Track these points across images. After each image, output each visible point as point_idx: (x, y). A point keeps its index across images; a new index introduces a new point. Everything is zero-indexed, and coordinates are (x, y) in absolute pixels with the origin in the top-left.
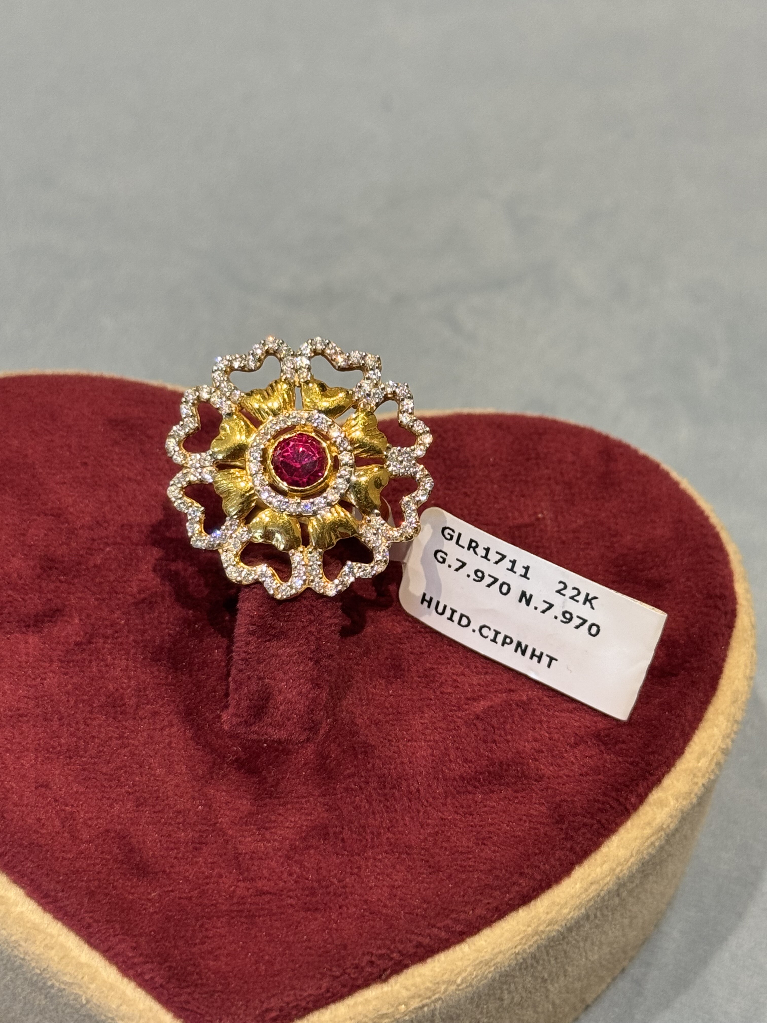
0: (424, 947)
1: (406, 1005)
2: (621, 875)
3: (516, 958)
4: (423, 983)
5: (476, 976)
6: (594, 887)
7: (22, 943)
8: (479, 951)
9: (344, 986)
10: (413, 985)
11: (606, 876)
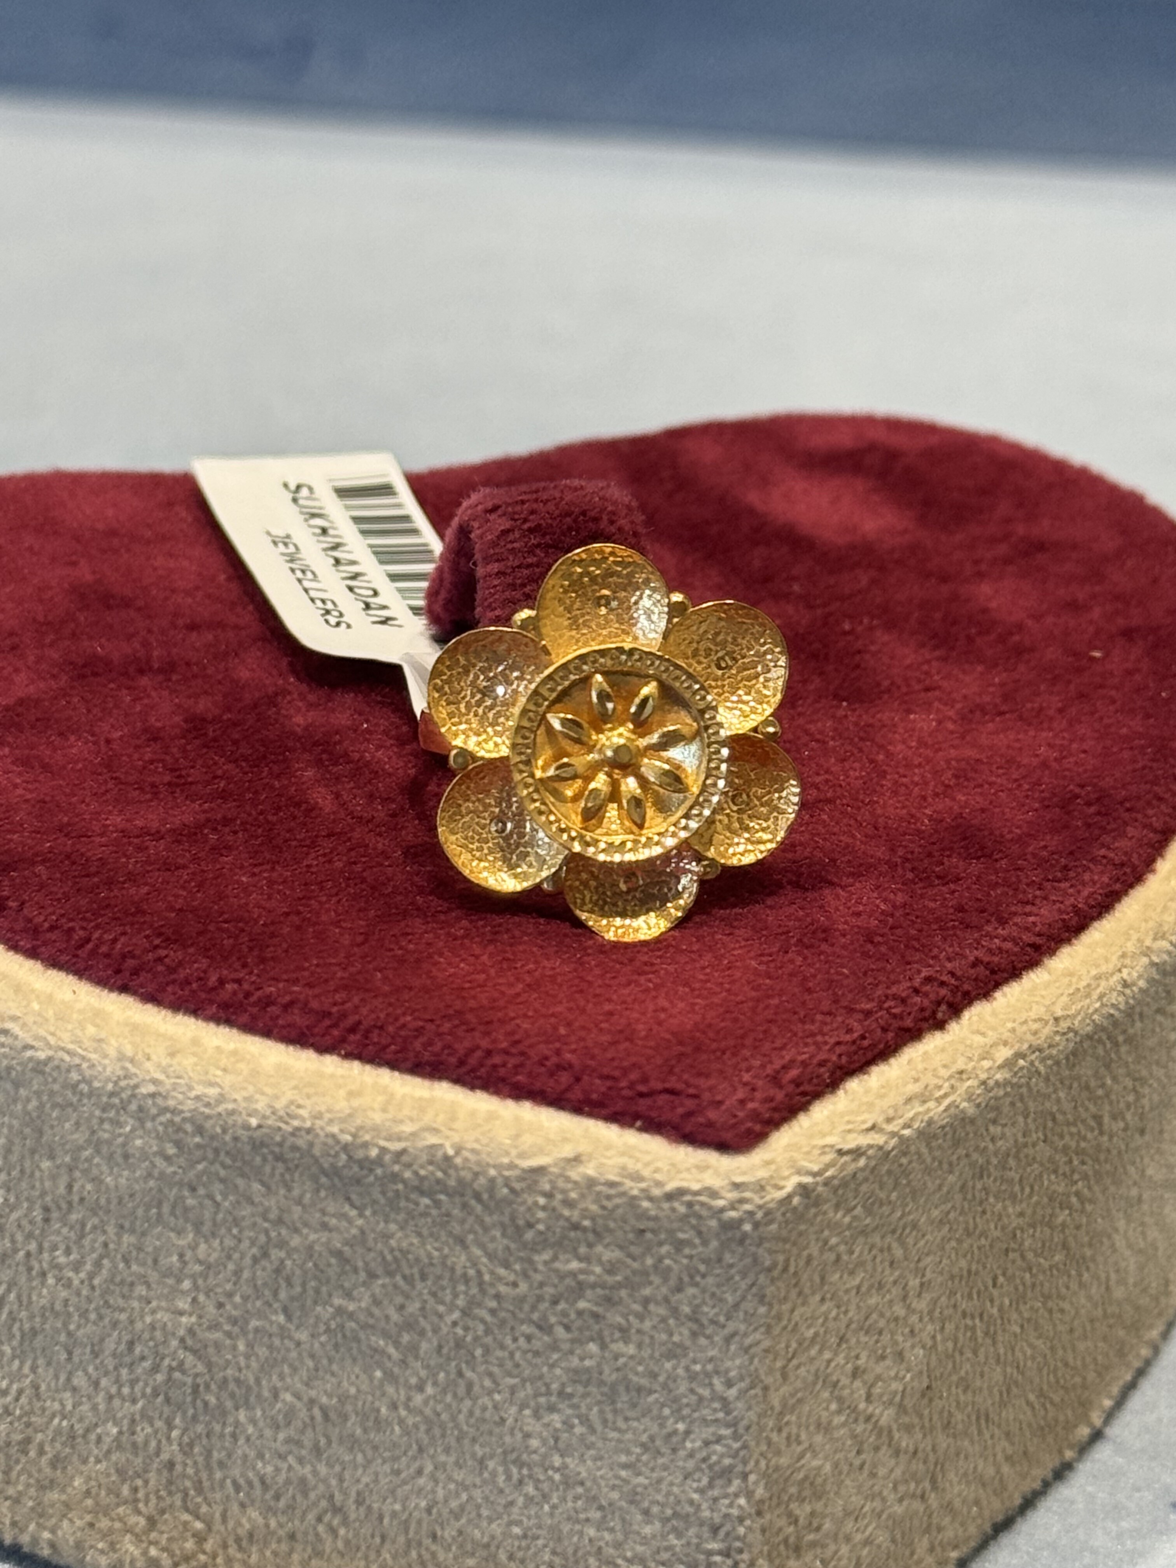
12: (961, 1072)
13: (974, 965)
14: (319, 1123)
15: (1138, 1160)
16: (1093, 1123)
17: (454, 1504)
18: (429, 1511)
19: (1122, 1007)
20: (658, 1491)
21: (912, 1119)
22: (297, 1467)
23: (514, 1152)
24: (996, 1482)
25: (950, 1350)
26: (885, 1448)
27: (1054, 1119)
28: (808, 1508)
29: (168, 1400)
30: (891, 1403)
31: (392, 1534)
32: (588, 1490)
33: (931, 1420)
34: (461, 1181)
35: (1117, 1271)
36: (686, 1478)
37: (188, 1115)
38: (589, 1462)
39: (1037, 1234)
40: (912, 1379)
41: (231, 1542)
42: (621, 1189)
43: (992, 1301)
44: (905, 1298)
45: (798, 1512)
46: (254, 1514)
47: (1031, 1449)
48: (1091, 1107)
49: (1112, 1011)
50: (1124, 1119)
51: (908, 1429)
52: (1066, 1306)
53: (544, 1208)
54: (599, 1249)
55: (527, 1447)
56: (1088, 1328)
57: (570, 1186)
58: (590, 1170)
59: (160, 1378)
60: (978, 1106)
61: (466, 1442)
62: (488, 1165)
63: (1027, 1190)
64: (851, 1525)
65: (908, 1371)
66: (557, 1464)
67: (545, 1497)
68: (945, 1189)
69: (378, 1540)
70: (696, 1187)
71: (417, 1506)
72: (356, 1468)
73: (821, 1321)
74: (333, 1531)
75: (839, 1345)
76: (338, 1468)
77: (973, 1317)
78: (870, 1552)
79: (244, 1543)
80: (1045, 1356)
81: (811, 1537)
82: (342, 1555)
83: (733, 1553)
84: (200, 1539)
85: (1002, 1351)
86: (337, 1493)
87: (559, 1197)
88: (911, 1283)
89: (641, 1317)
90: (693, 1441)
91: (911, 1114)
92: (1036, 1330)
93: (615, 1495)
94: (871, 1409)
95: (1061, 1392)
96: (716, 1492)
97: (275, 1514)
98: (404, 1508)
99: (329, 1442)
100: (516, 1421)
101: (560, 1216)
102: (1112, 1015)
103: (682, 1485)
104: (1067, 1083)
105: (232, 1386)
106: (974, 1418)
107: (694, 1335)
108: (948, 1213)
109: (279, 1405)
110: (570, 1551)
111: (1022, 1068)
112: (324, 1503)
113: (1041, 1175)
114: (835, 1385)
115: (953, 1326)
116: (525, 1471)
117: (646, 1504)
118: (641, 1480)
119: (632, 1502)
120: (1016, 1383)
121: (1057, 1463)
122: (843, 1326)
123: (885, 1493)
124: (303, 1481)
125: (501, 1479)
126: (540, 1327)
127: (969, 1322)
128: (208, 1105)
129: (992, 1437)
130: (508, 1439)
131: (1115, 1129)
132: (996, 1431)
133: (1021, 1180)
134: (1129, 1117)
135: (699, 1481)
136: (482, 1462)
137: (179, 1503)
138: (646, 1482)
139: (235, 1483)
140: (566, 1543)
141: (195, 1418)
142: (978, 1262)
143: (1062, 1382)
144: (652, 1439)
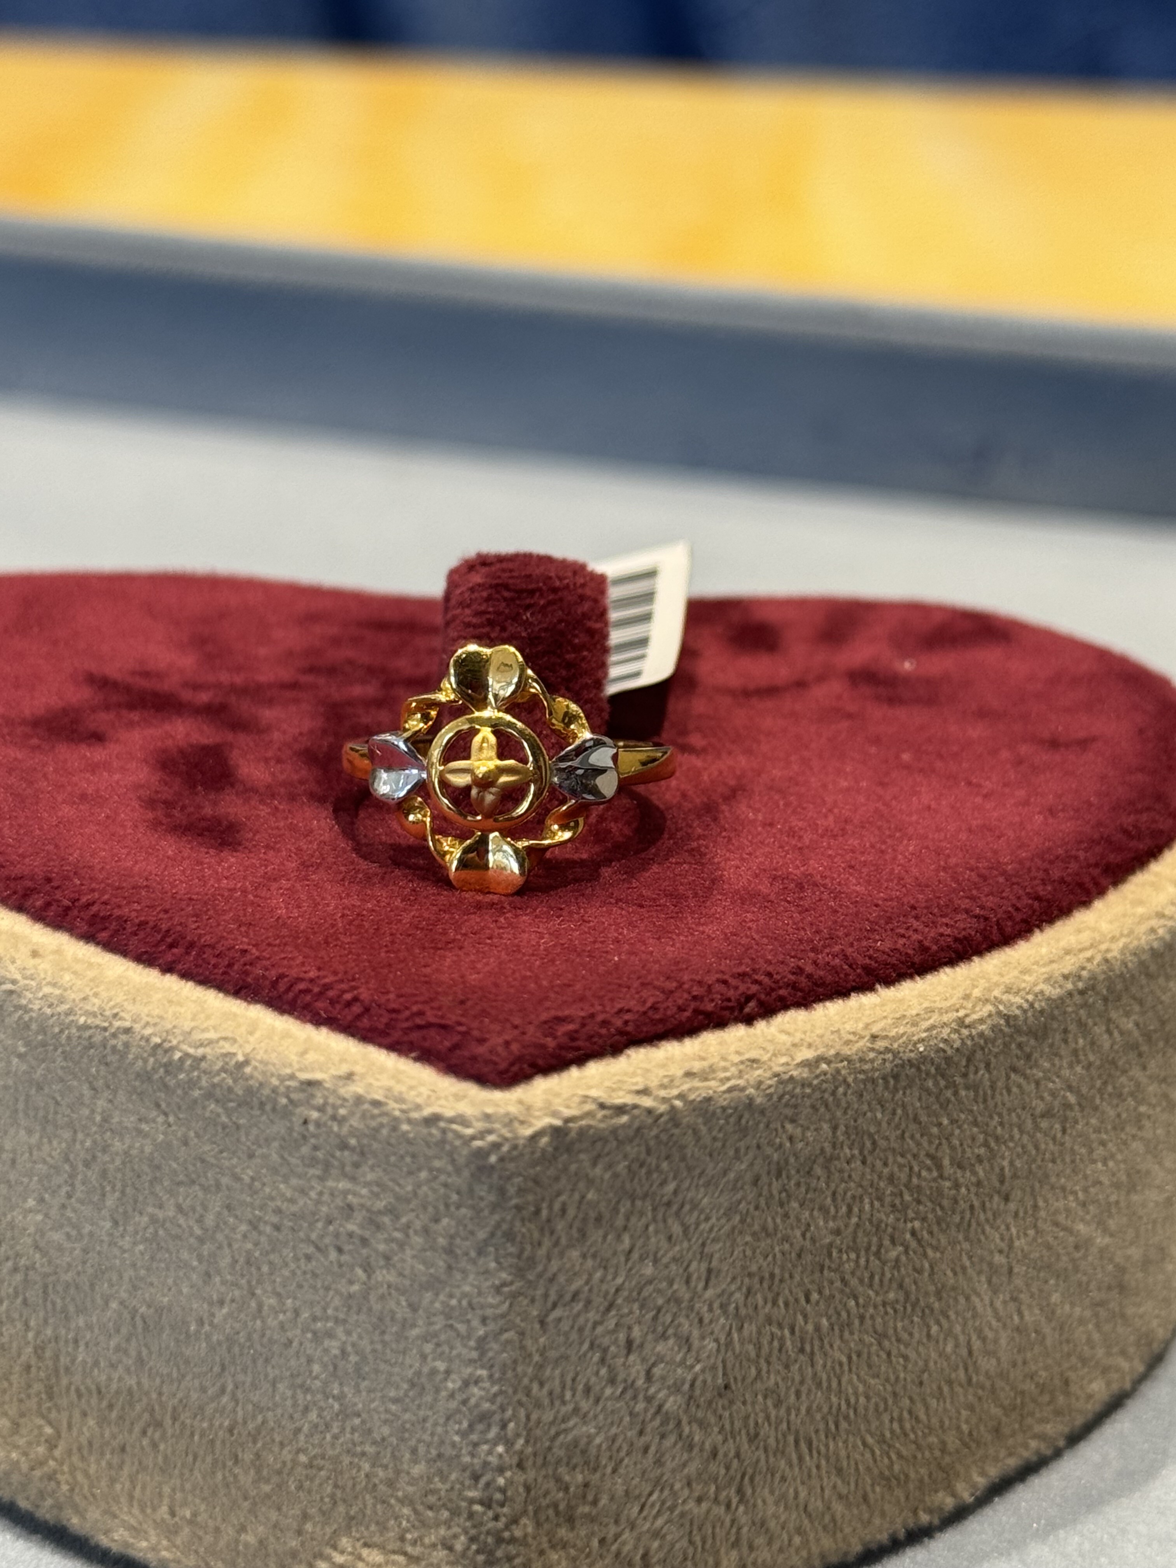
14: (137, 1027)
15: (1003, 1227)
16: (928, 1162)
17: (251, 1426)
18: (231, 1431)
19: (957, 1044)
20: (424, 1430)
21: (688, 1092)
22: (127, 1377)
23: (296, 1066)
24: (827, 1518)
25: (753, 1354)
26: (672, 1438)
27: (874, 1143)
28: (580, 1478)
29: (25, 1302)
30: (676, 1388)
31: (202, 1453)
32: (363, 1422)
33: (732, 1423)
34: (249, 1091)
35: (984, 1339)
36: (448, 1419)
37: (34, 1015)
38: (364, 1394)
39: (862, 1261)
40: (703, 1371)
41: (75, 1450)
42: (384, 1109)
43: (805, 1316)
44: (688, 1282)
45: (567, 1478)
46: (91, 1422)
47: (871, 1496)
48: (925, 1144)
49: (941, 1045)
50: (974, 1173)
51: (703, 1425)
52: (913, 1355)
53: (318, 1124)
54: (365, 1168)
55: (311, 1372)
56: (946, 1389)
57: (339, 1102)
58: (357, 1088)
59: (19, 1277)
60: (770, 1096)
61: (260, 1362)
62: (272, 1075)
63: (844, 1209)
64: (636, 1509)
65: (698, 1361)
66: (335, 1392)
67: (328, 1426)
68: (732, 1175)
69: (190, 1458)
70: (449, 1113)
71: (221, 1426)
72: (172, 1381)
73: (585, 1277)
74: (154, 1445)
75: (608, 1309)
76: (158, 1380)
77: (780, 1326)
78: (661, 1547)
79: (85, 1452)
80: (885, 1401)
81: (587, 1509)
82: (163, 1471)
83: (494, 1505)
84: (52, 1445)
85: (824, 1377)
86: (157, 1407)
87: (330, 1111)
88: (694, 1265)
89: (402, 1245)
90: (454, 1381)
91: (687, 1088)
92: (870, 1366)
93: (386, 1431)
94: (652, 1390)
95: (913, 1446)
96: (474, 1437)
97: (109, 1424)
98: (211, 1426)
99: (151, 1353)
100: (301, 1344)
101: (330, 1132)
102: (944, 1051)
103: (445, 1424)
104: (889, 1106)
105: (72, 1291)
106: (791, 1439)
107: (450, 1268)
108: (739, 1202)
109: (109, 1314)
110: (350, 1483)
111: (825, 1074)
112: (146, 1416)
113: (861, 1197)
114: (605, 1351)
115: (754, 1328)
116: (309, 1397)
117: (413, 1442)
118: (407, 1416)
119: (402, 1440)
120: (847, 1417)
121: (911, 1524)
122: (613, 1290)
123: (677, 1486)
124: (130, 1392)
125: (289, 1403)
126: (318, 1248)
127: (775, 1330)
128: (50, 1006)
129: (818, 1467)
130: (293, 1363)
131: (961, 1180)
132: (823, 1462)
133: (834, 1194)
134: (981, 1173)
135: (460, 1423)
136: (274, 1384)
137: (35, 1407)
138: (414, 1418)
139: (78, 1391)
140: (346, 1476)
141: (46, 1321)
142: (782, 1268)
143: (912, 1436)
144: (418, 1374)
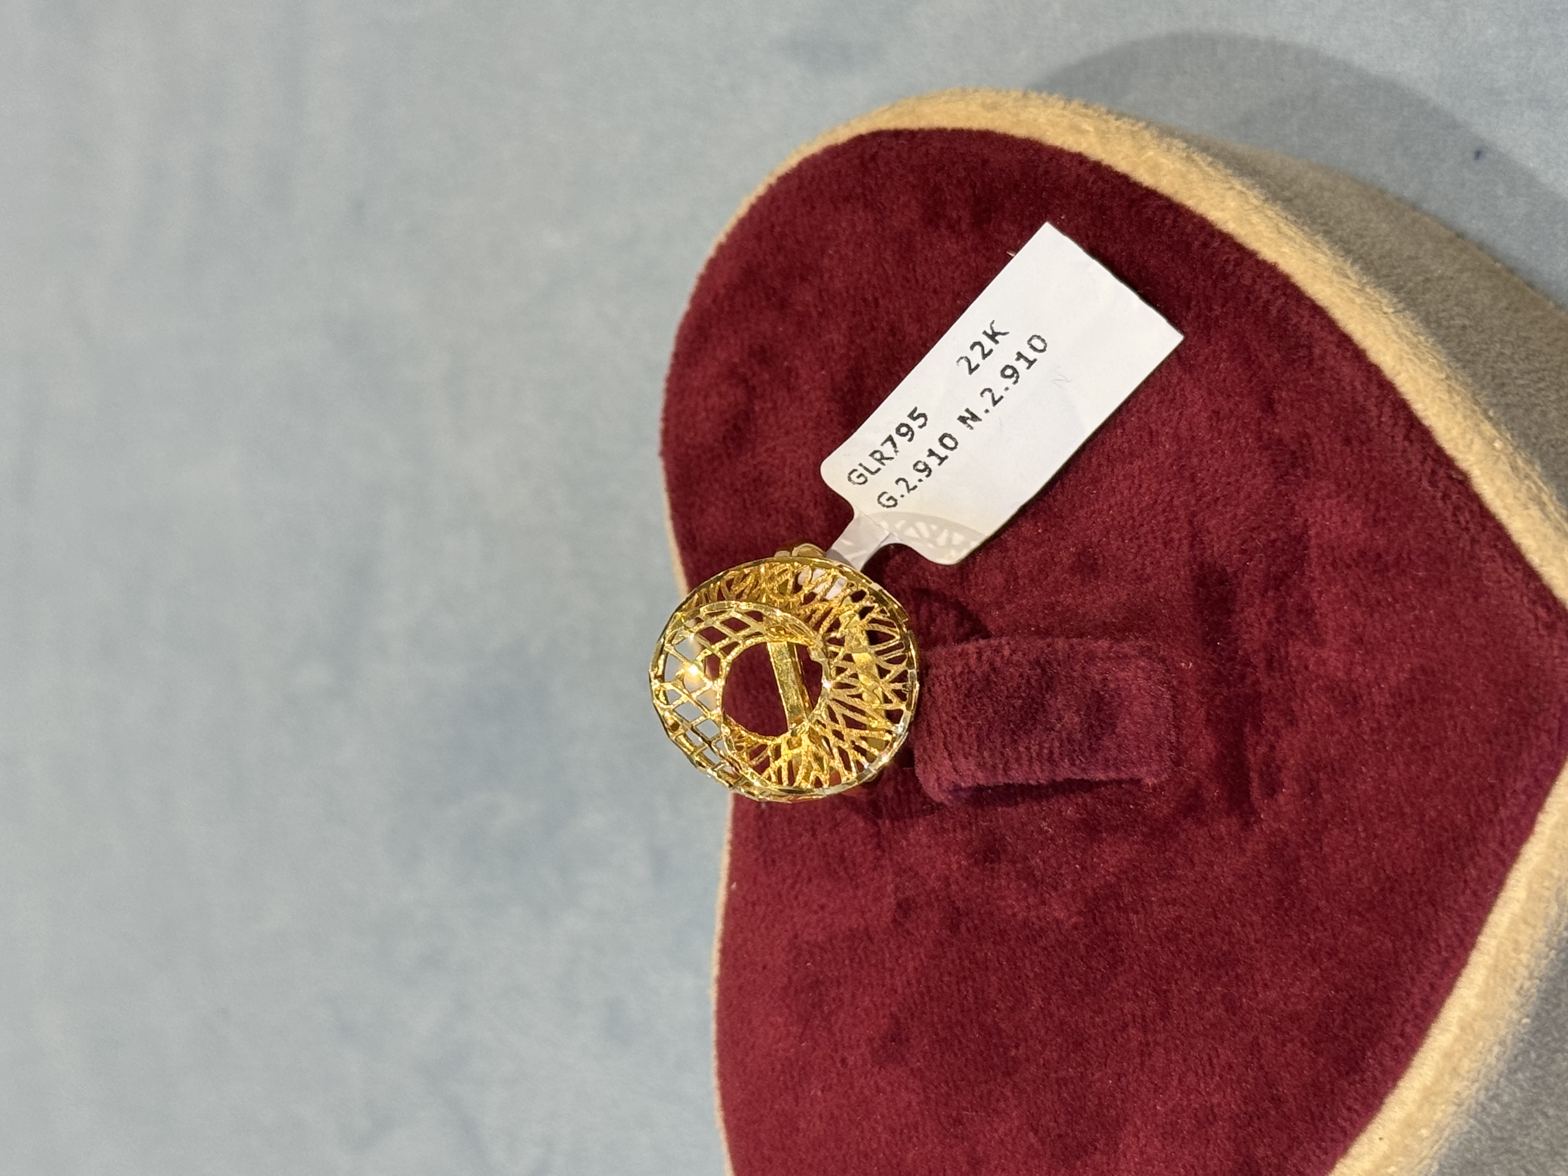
0: (1409, 431)
1: (1493, 441)
2: (1263, 198)
3: (1399, 312)
4: (1459, 424)
5: (1436, 358)
6: (1285, 229)
7: (1517, 985)
8: (1401, 358)
9: (1484, 528)
10: (1463, 438)
11: (1266, 216)
12: (1512, 467)
13: (1411, 441)
21: (1562, 515)
37: (1505, 1066)
60: (1532, 454)
91: (1557, 516)
128: (1504, 1052)
